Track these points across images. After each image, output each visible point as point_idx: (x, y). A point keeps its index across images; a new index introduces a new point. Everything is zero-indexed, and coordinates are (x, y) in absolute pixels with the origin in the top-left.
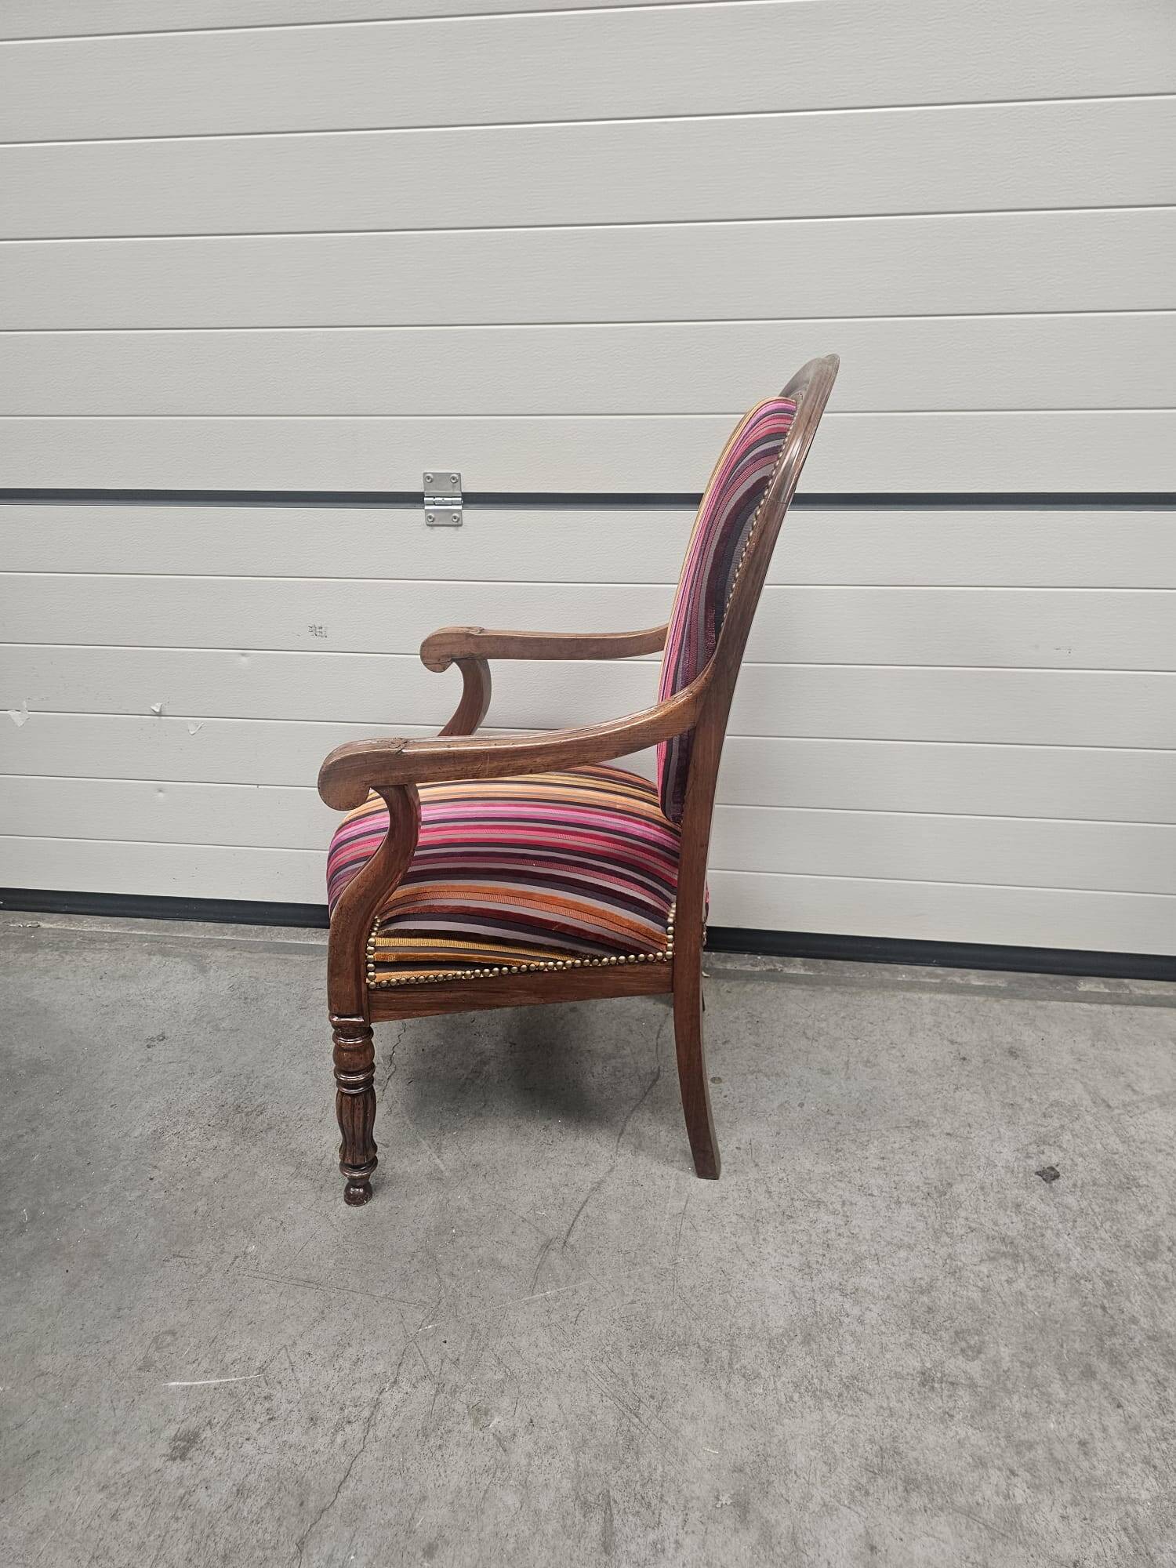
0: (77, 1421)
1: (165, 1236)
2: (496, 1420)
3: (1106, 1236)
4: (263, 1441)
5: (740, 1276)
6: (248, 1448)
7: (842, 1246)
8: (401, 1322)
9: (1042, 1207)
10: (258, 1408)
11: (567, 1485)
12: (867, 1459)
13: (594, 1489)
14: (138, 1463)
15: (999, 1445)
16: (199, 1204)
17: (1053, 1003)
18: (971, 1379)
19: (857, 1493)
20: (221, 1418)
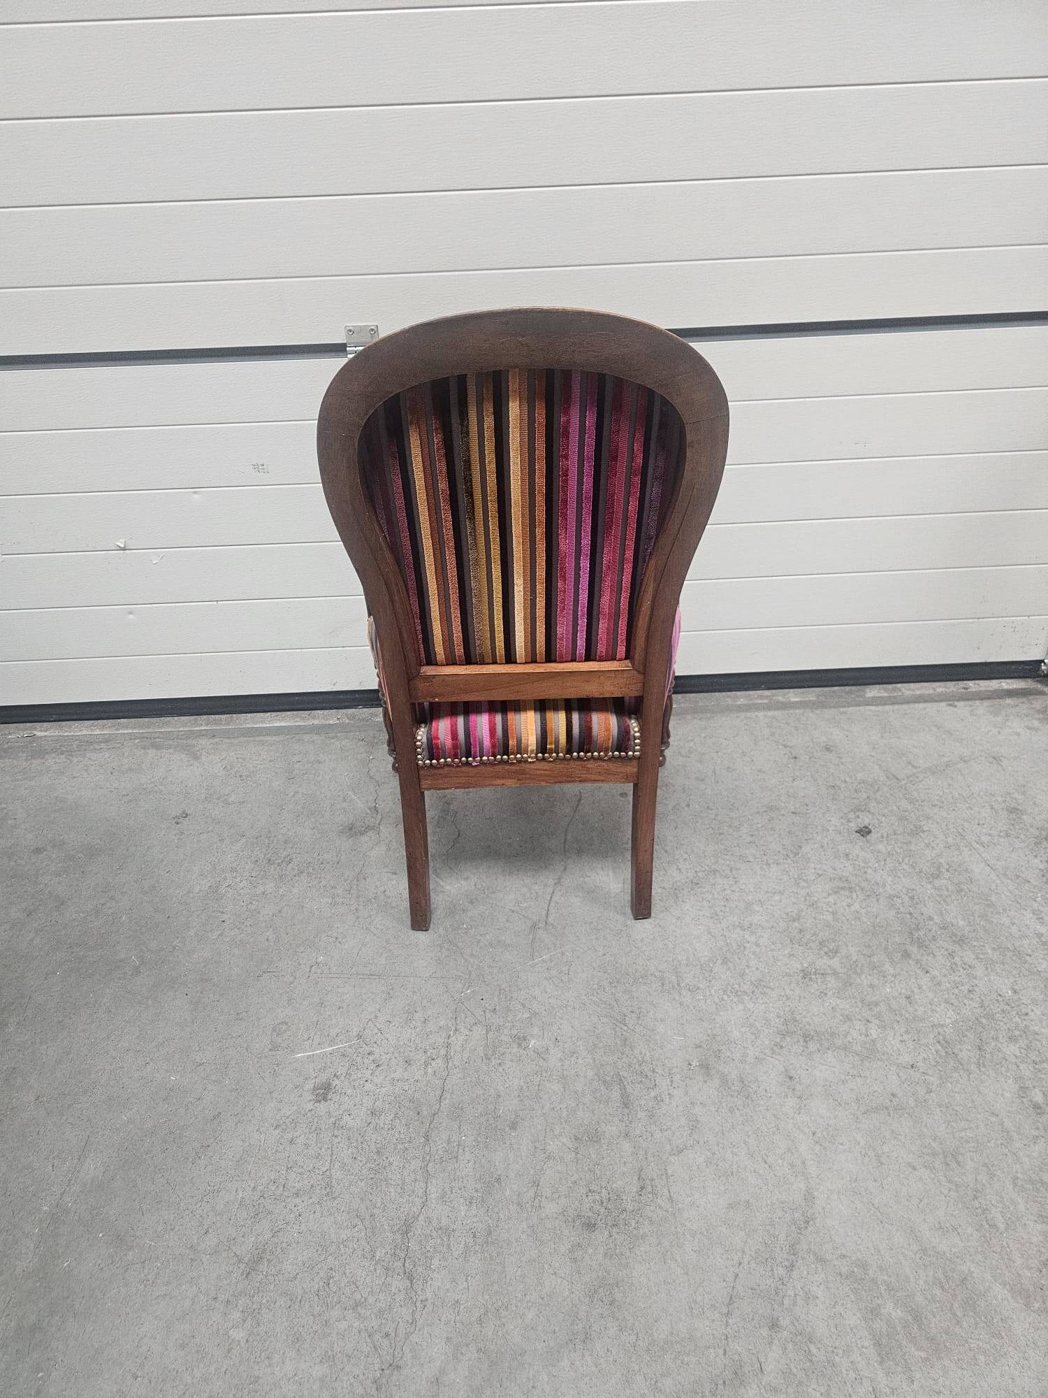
0: (239, 1090)
1: (252, 960)
2: (533, 1042)
3: (905, 867)
4: (377, 1080)
6: (369, 1086)
7: (736, 898)
8: (447, 991)
9: (862, 854)
10: (366, 1061)
11: (590, 1073)
12: (777, 1027)
13: (609, 1072)
14: (295, 1108)
15: (857, 1006)
16: (268, 934)
18: (833, 969)
19: (775, 1048)
20: (342, 1071)
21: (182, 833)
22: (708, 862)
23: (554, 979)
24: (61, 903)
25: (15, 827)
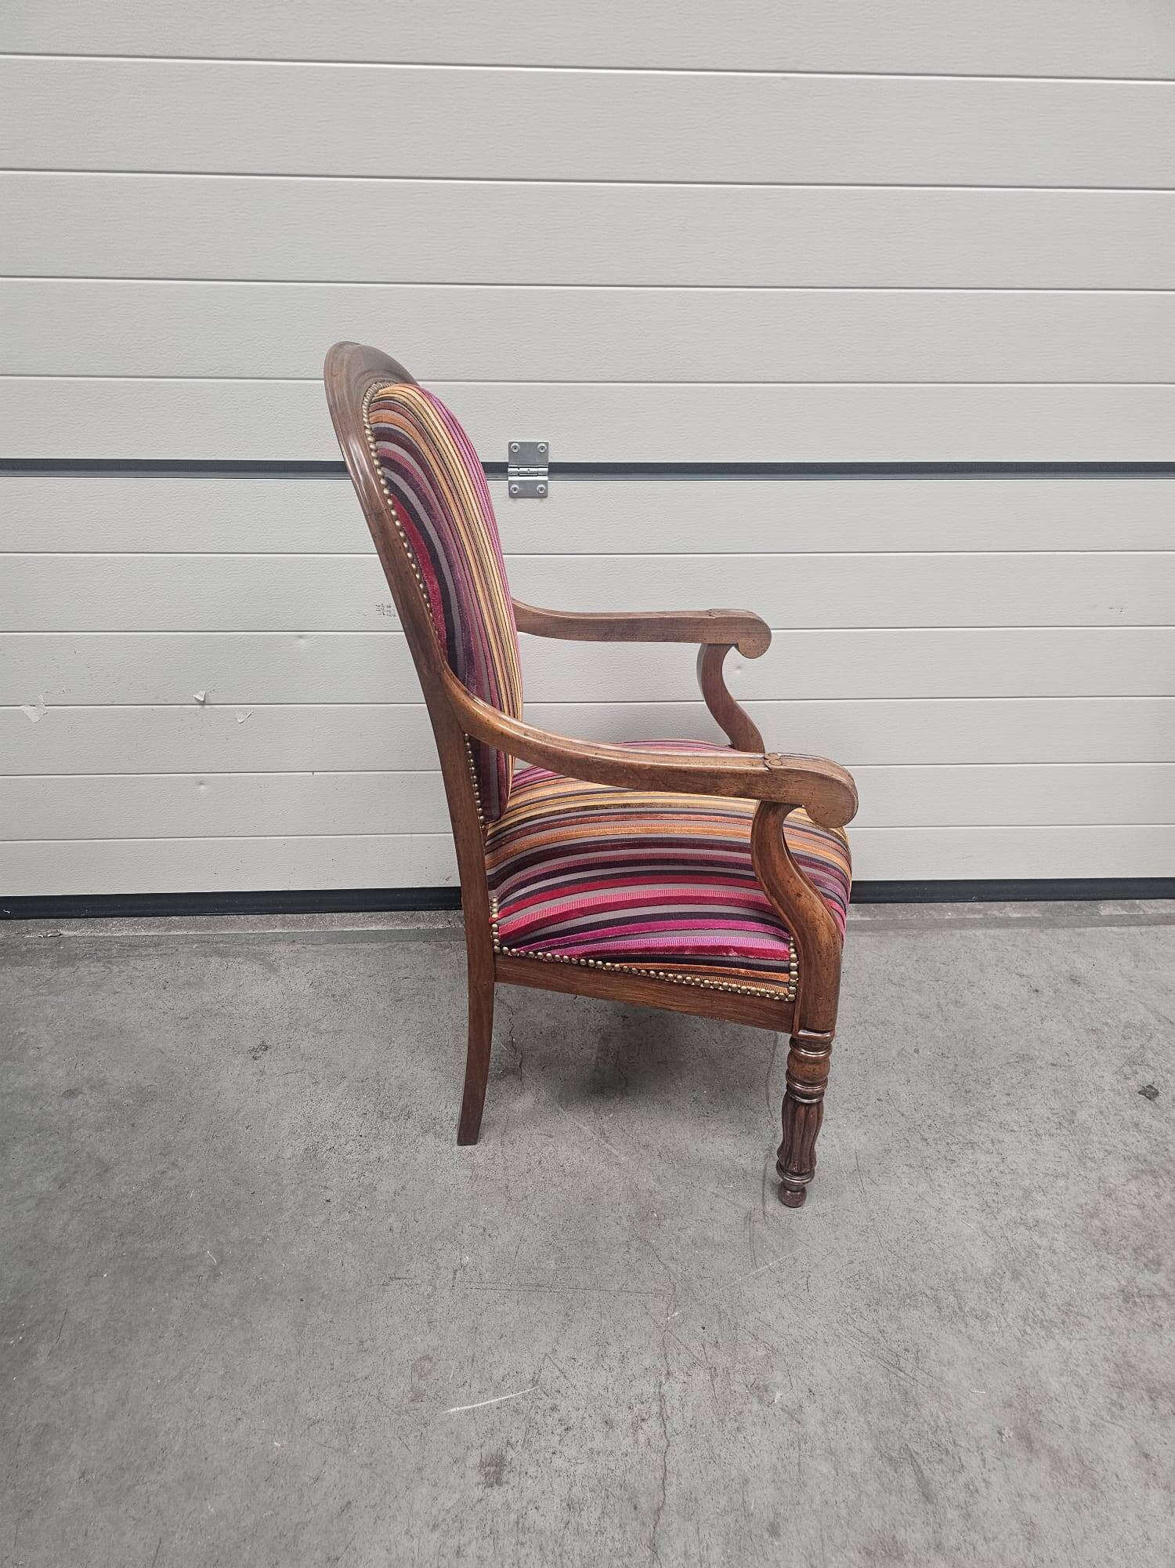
0: (373, 1465)
1: (372, 1259)
2: (778, 1395)
4: (571, 1452)
5: (933, 1223)
6: (558, 1462)
7: (1009, 1183)
8: (647, 1314)
9: (1155, 1124)
10: (549, 1420)
11: (868, 1446)
12: (1109, 1376)
13: (893, 1445)
14: (457, 1496)
16: (390, 1220)
17: (1089, 929)
18: (1161, 1289)
19: (1114, 1409)
20: (517, 1436)
21: (262, 1072)
22: (960, 1130)
23: (791, 1298)
24: (105, 1170)
25: (39, 1059)
